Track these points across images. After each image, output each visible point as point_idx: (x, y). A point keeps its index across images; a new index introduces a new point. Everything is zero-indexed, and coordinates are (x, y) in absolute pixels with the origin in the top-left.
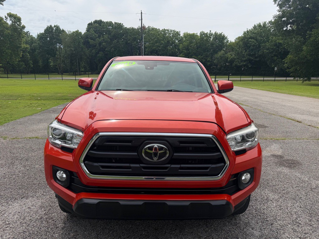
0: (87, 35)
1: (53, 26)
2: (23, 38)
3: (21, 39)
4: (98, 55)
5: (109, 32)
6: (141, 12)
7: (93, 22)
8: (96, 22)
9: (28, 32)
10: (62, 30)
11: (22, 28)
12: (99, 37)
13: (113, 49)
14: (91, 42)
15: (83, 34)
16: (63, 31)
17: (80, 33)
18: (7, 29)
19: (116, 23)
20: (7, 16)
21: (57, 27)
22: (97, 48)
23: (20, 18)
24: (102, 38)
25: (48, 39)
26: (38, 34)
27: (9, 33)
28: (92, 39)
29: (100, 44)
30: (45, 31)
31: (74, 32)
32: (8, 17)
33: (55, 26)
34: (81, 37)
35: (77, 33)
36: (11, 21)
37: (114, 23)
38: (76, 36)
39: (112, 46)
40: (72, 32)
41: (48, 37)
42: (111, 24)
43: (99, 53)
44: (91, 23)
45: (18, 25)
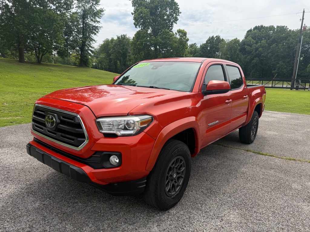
0: (245, 42)
1: (215, 36)
2: (186, 49)
3: (185, 50)
4: (253, 61)
5: (268, 37)
6: (304, 11)
7: (252, 29)
8: (256, 28)
9: (195, 43)
10: (221, 39)
11: (186, 41)
12: (257, 43)
13: (270, 54)
14: (248, 48)
15: (241, 41)
16: (223, 39)
17: (238, 41)
18: (176, 42)
19: (278, 27)
20: (176, 32)
21: (218, 37)
22: (253, 54)
23: (186, 33)
24: (260, 44)
25: (209, 48)
26: (201, 45)
27: (176, 46)
28: (248, 45)
29: (257, 49)
30: (207, 41)
31: (232, 40)
32: (178, 33)
33: (216, 37)
34: (239, 45)
35: (236, 41)
36: (179, 36)
37: (276, 27)
38: (233, 44)
39: (269, 51)
40: (230, 40)
41: (208, 47)
42: (271, 28)
43: (253, 59)
44: (251, 29)
45: (184, 38)
